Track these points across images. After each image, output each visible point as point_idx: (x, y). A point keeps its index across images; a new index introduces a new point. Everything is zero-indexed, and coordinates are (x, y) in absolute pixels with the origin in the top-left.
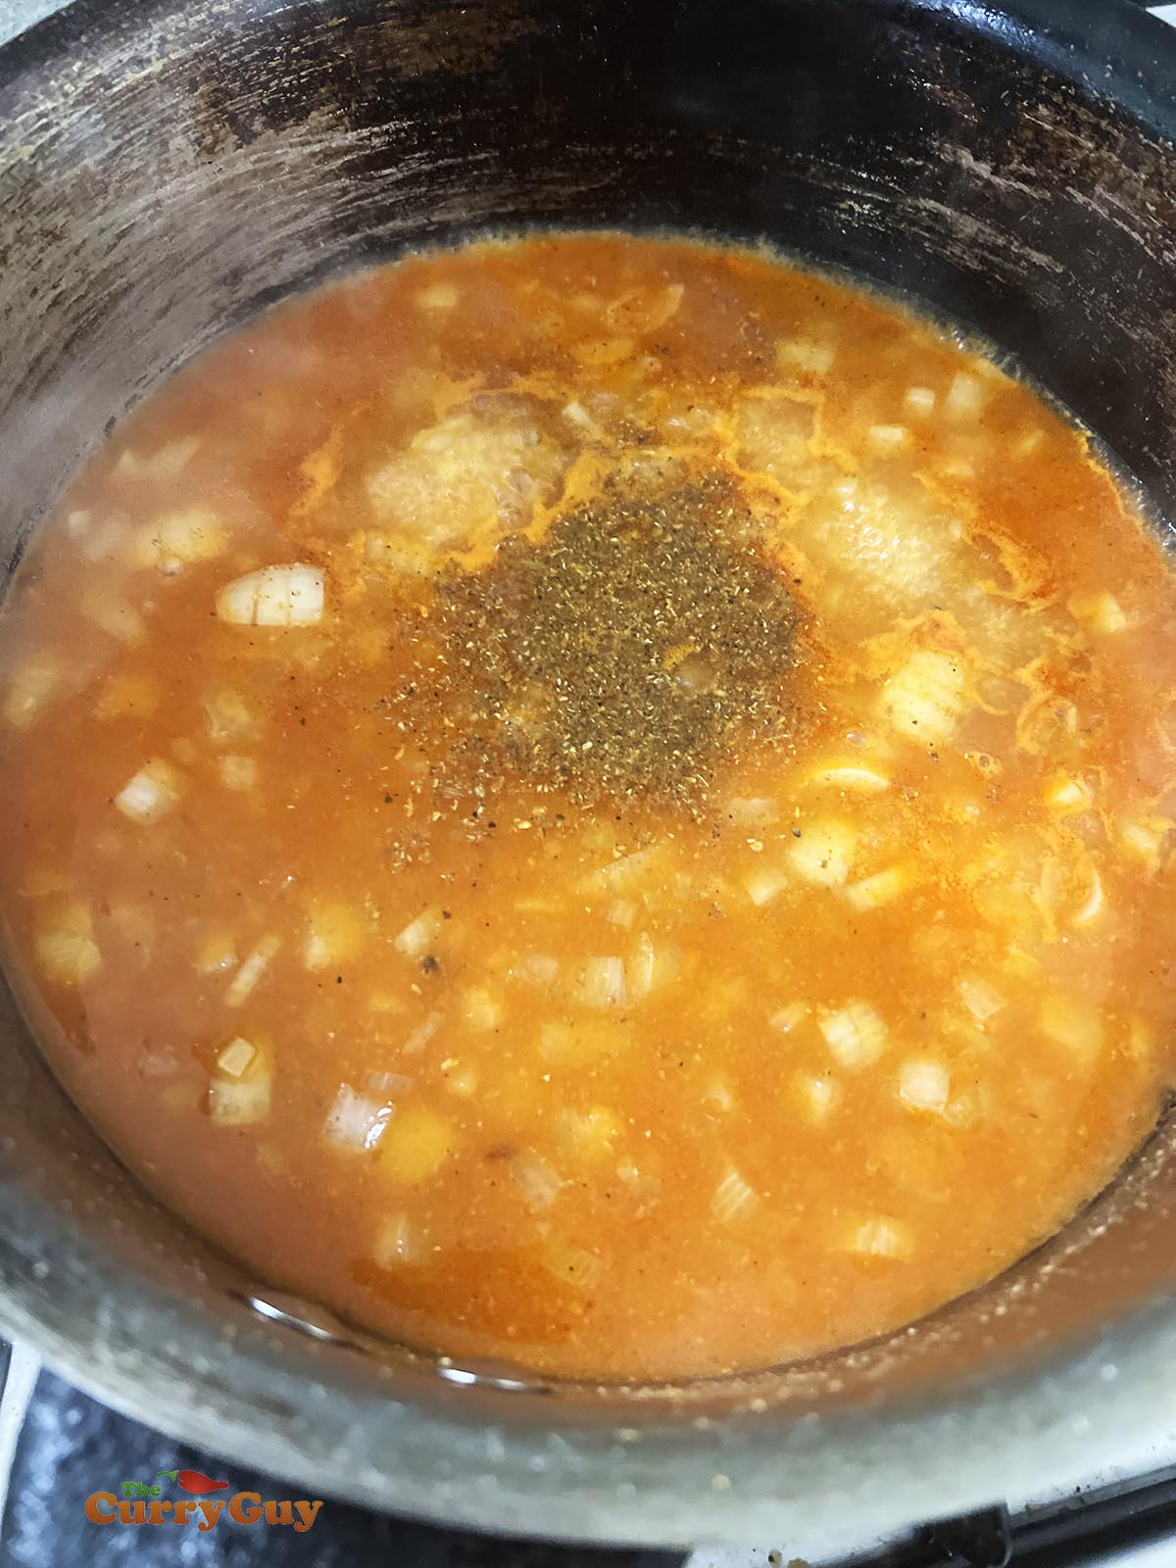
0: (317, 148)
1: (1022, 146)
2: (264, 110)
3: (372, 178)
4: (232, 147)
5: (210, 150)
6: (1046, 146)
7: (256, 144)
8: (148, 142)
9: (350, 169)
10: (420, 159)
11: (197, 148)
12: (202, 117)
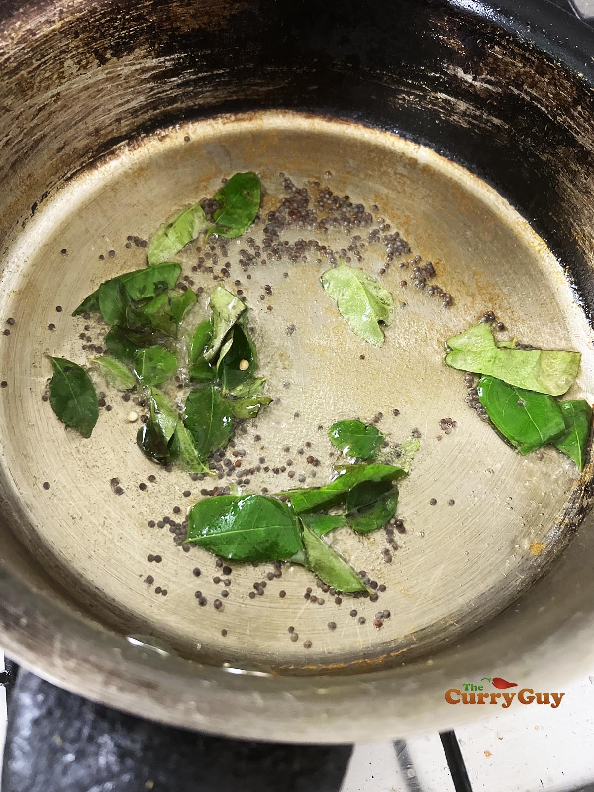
0: (138, 67)
1: (487, 66)
2: (112, 48)
3: (166, 83)
4: (96, 66)
6: (499, 66)
7: (108, 65)
8: (53, 63)
9: (154, 78)
10: (189, 73)
11: (78, 66)
12: (80, 50)
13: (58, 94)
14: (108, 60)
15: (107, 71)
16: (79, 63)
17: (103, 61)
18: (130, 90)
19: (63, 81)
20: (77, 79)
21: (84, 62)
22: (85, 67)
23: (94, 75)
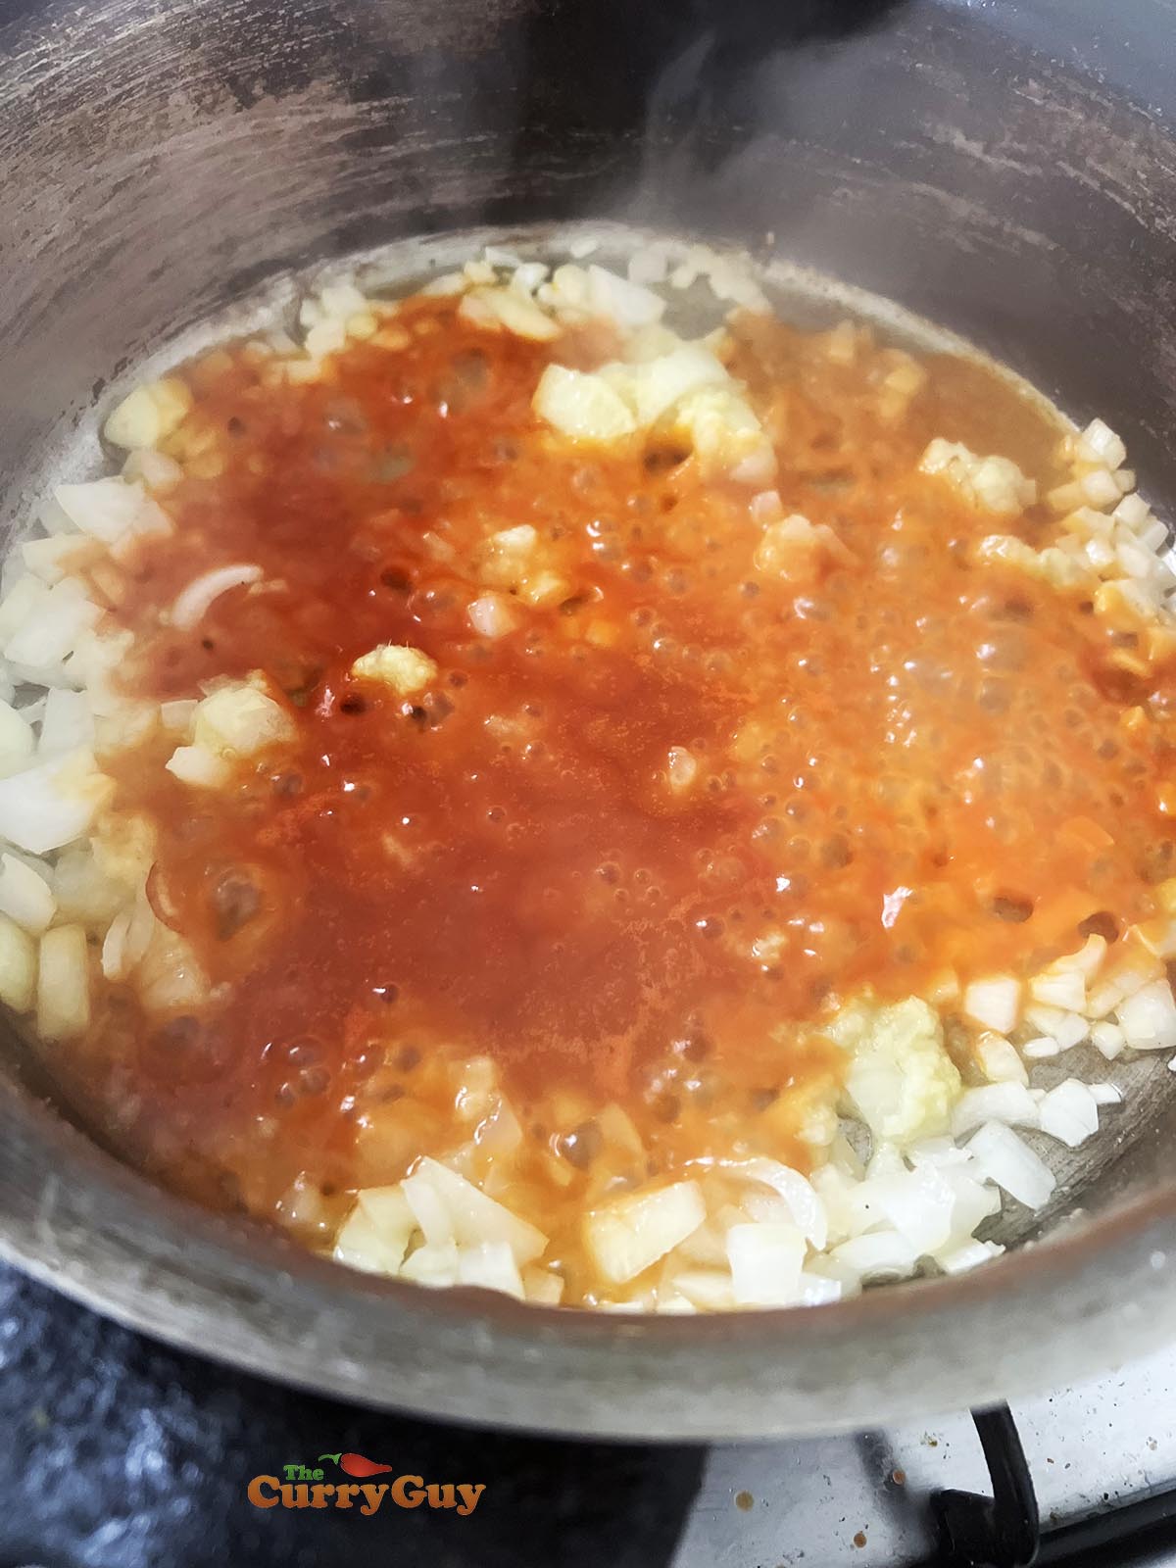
11: (197, 107)
14: (255, 99)
15: (254, 122)
16: (198, 100)
18: (298, 165)
19: (165, 134)
22: (210, 110)
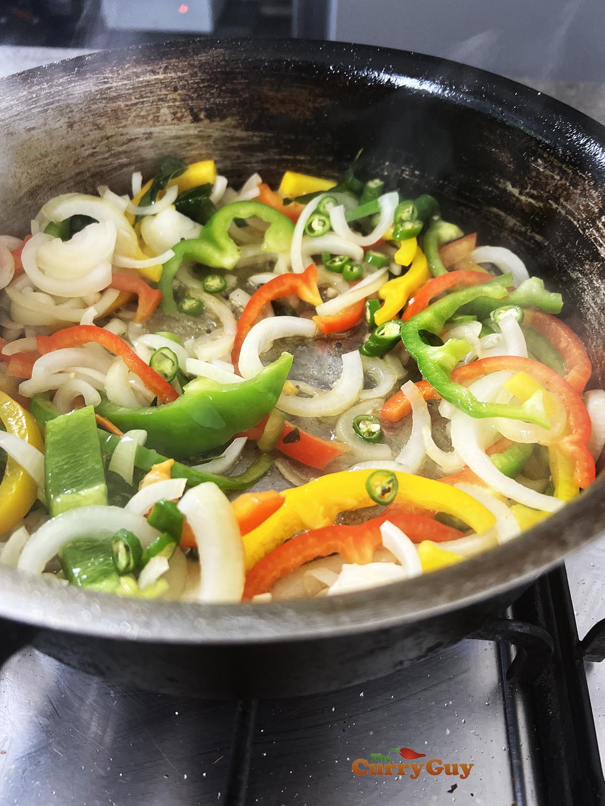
0: (228, 134)
1: (531, 179)
2: (206, 110)
3: (252, 156)
4: (188, 121)
5: (179, 119)
6: (541, 179)
7: (200, 124)
8: (151, 106)
9: (242, 148)
10: (274, 152)
12: (177, 104)
13: (151, 133)
17: (196, 119)
20: (171, 127)
21: (179, 115)
23: (187, 128)
